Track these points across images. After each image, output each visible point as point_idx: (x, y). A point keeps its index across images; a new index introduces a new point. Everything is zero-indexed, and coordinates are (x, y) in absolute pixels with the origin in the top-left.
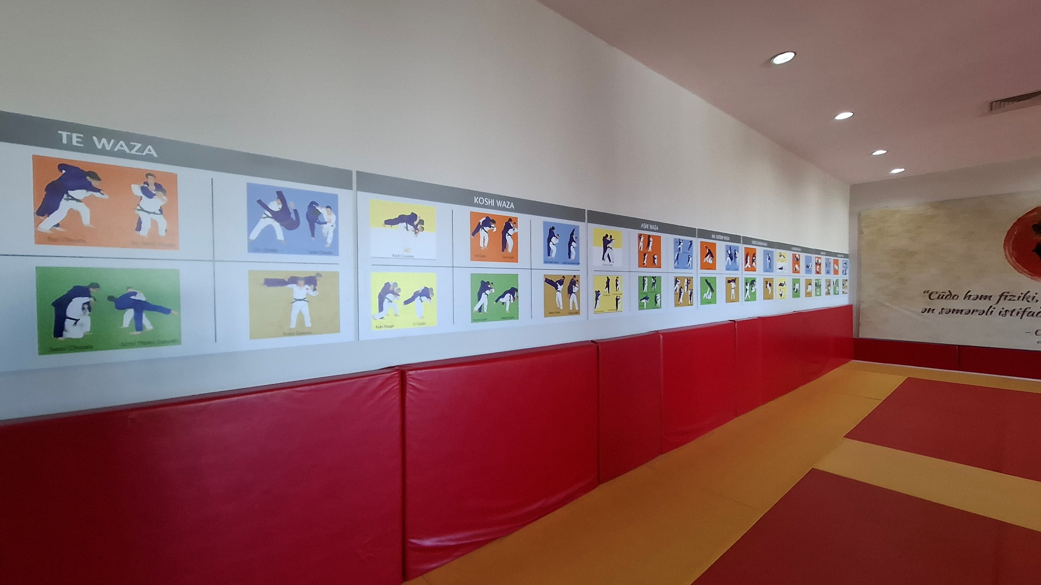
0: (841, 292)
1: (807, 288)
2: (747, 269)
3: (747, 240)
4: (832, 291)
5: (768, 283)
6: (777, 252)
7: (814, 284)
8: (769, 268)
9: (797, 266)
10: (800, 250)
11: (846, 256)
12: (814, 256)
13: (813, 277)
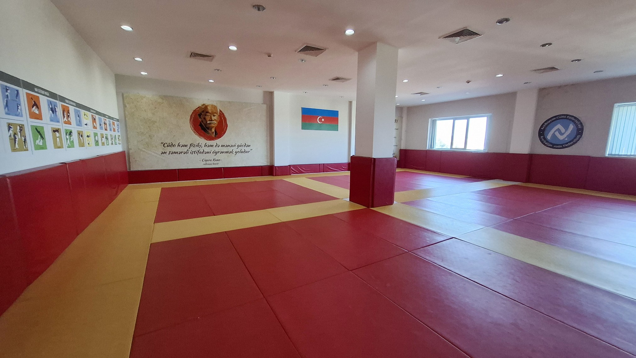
0: (118, 144)
1: (102, 140)
2: (65, 123)
3: (62, 99)
4: (114, 143)
5: (80, 134)
7: (105, 137)
9: (95, 123)
12: (103, 118)
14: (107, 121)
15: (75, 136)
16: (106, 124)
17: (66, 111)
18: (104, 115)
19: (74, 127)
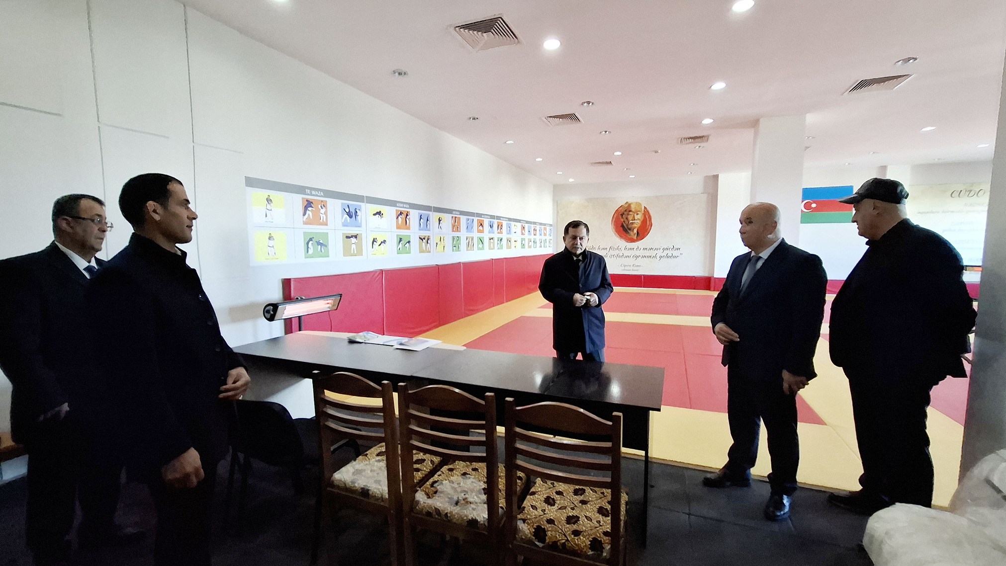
0: (548, 246)
1: (529, 244)
2: (498, 233)
3: (498, 218)
4: (542, 246)
5: (509, 240)
6: (513, 223)
7: (532, 241)
8: (509, 232)
9: (523, 231)
10: (525, 222)
11: (551, 225)
12: (532, 225)
13: (532, 237)
14: (538, 228)
15: (504, 242)
16: (536, 230)
17: (500, 226)
18: (535, 223)
19: (504, 236)
